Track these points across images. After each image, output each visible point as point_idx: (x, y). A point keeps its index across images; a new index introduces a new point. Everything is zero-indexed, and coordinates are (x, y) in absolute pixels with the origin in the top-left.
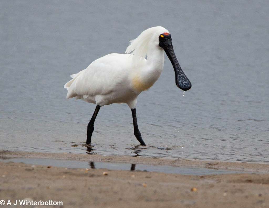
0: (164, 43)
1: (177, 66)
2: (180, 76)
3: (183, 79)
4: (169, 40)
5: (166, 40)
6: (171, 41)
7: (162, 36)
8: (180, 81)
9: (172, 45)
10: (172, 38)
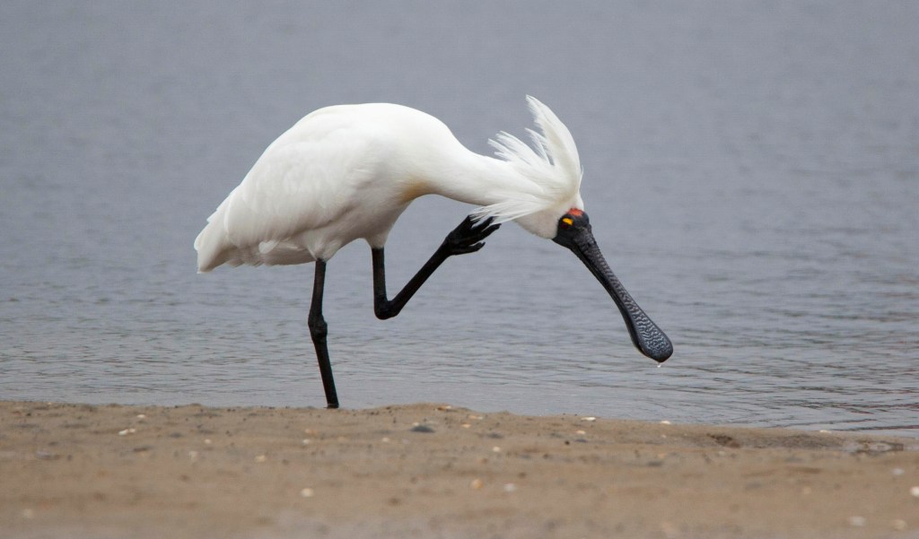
0: (576, 240)
1: (624, 298)
2: (640, 325)
3: (650, 332)
4: (586, 230)
5: (579, 232)
6: (590, 232)
7: (568, 221)
8: (644, 337)
9: (595, 242)
10: (590, 223)
